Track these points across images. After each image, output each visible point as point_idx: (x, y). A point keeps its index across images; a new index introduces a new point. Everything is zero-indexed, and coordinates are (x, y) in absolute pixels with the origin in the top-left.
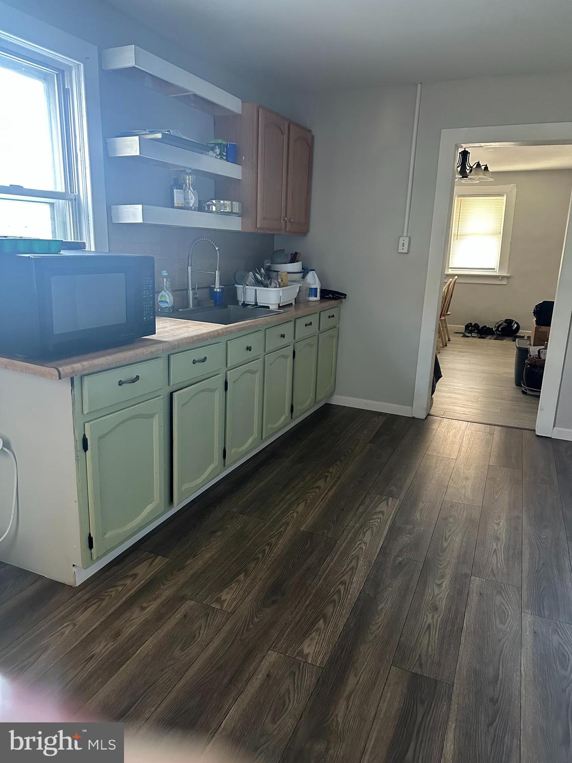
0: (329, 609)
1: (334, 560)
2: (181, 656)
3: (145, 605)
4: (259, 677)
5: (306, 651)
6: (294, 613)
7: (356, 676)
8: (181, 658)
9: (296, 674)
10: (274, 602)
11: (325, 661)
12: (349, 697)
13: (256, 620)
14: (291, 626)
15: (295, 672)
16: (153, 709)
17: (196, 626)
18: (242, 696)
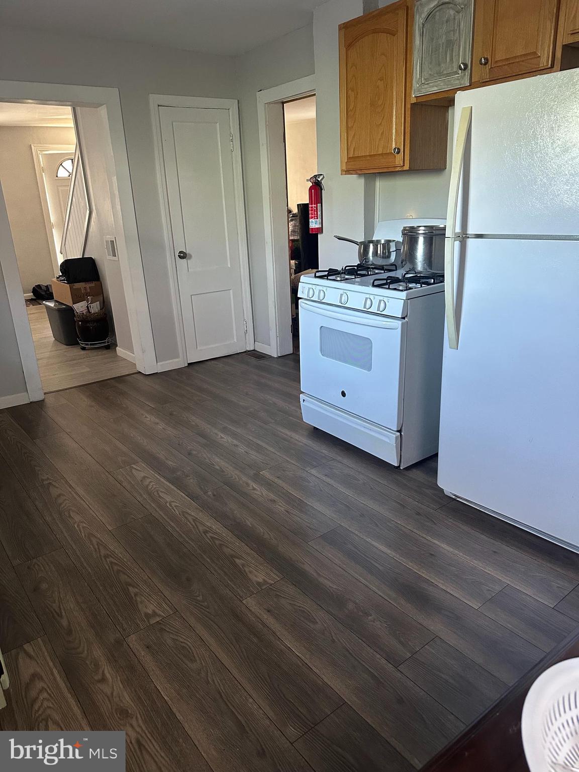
0: (227, 551)
1: (175, 526)
2: (202, 663)
3: (99, 677)
4: (266, 617)
5: (260, 580)
6: (213, 572)
7: (304, 564)
8: (204, 664)
9: (279, 594)
10: (188, 580)
11: (279, 574)
12: (319, 574)
13: (200, 598)
14: (227, 579)
15: (276, 594)
16: (251, 700)
17: (169, 641)
18: (278, 634)
